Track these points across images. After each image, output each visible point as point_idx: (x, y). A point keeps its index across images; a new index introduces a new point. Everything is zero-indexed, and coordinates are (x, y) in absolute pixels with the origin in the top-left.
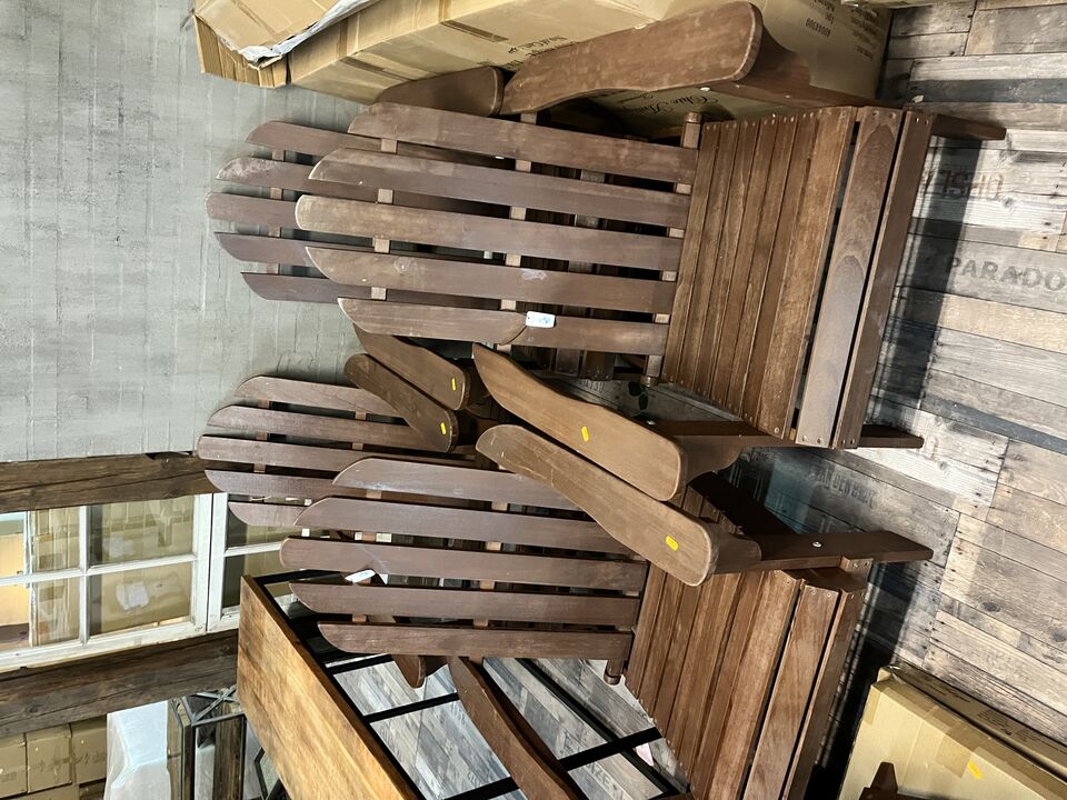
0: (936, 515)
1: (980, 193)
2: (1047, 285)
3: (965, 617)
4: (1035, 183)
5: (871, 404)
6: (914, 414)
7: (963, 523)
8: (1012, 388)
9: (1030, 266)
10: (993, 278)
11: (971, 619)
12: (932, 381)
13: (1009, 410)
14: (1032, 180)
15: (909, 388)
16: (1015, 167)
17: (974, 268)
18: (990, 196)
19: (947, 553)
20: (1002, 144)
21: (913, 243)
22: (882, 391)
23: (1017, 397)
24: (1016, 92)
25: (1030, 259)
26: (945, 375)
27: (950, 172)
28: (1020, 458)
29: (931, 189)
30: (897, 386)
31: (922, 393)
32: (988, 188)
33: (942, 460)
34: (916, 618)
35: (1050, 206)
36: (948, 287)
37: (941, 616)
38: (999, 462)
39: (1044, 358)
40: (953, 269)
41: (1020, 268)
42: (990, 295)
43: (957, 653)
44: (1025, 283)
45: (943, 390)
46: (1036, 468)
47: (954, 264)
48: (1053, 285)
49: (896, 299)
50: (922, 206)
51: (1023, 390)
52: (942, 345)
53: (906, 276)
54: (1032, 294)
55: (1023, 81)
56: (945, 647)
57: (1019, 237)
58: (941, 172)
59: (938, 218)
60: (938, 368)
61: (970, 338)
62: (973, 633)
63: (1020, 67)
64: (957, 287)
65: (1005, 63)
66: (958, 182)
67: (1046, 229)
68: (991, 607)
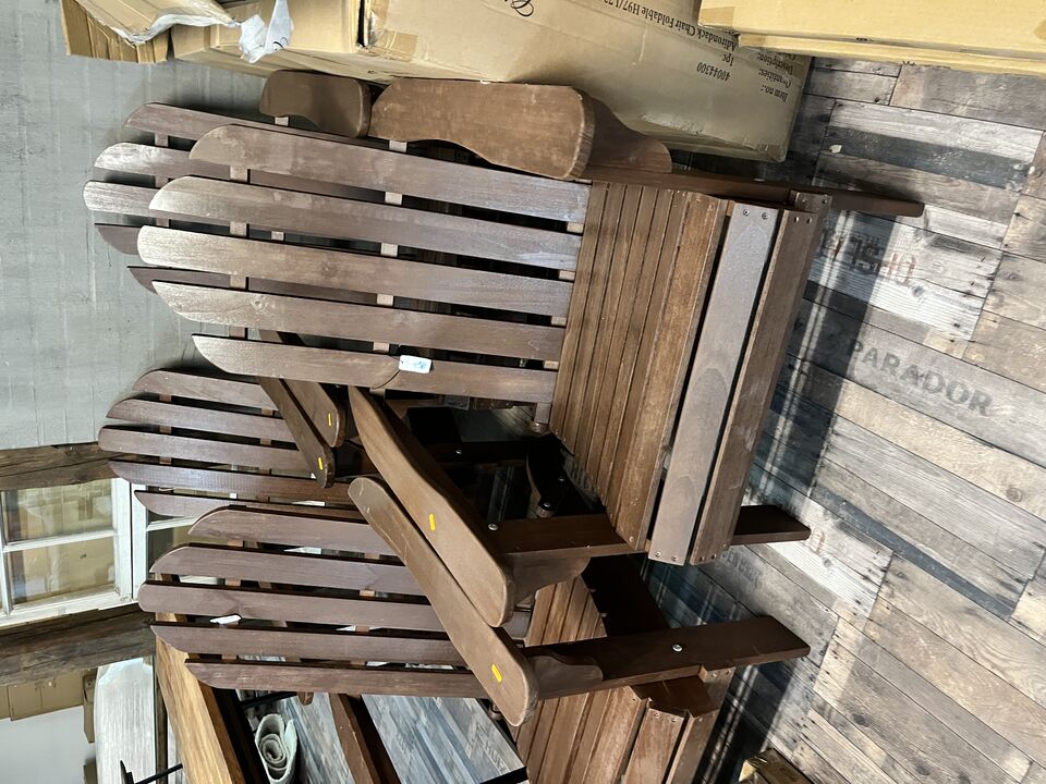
0: (815, 611)
1: (890, 273)
2: (949, 394)
3: (835, 723)
4: (949, 274)
5: (764, 480)
6: (803, 501)
7: (841, 626)
8: (902, 499)
9: (933, 369)
10: (893, 373)
11: (841, 726)
12: (823, 470)
13: (896, 522)
14: (946, 271)
15: (801, 472)
16: (929, 252)
17: (875, 357)
18: (899, 279)
19: (823, 653)
20: (919, 222)
21: (818, 314)
22: (775, 469)
23: (905, 510)
24: (941, 161)
25: (933, 361)
26: (836, 467)
27: (860, 242)
28: (902, 576)
29: (840, 257)
30: (791, 468)
31: (814, 482)
32: (898, 270)
33: (827, 556)
34: (789, 709)
35: (964, 305)
36: (848, 372)
37: (813, 714)
38: (881, 574)
39: (937, 475)
40: (855, 353)
41: (923, 369)
42: (889, 392)
43: (824, 756)
44: (926, 387)
45: (834, 483)
46: (917, 590)
47: (857, 347)
48: (956, 395)
49: (796, 372)
50: (830, 274)
51: (912, 504)
52: (837, 434)
53: (808, 348)
54: (932, 401)
55: (951, 149)
56: (813, 746)
57: (925, 333)
58: (852, 240)
59: (844, 291)
60: (831, 458)
61: (865, 434)
62: (841, 740)
63: (948, 131)
64: (857, 374)
65: (932, 124)
66: (868, 256)
67: (955, 330)
68: (861, 720)
